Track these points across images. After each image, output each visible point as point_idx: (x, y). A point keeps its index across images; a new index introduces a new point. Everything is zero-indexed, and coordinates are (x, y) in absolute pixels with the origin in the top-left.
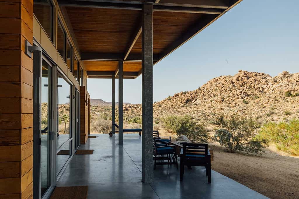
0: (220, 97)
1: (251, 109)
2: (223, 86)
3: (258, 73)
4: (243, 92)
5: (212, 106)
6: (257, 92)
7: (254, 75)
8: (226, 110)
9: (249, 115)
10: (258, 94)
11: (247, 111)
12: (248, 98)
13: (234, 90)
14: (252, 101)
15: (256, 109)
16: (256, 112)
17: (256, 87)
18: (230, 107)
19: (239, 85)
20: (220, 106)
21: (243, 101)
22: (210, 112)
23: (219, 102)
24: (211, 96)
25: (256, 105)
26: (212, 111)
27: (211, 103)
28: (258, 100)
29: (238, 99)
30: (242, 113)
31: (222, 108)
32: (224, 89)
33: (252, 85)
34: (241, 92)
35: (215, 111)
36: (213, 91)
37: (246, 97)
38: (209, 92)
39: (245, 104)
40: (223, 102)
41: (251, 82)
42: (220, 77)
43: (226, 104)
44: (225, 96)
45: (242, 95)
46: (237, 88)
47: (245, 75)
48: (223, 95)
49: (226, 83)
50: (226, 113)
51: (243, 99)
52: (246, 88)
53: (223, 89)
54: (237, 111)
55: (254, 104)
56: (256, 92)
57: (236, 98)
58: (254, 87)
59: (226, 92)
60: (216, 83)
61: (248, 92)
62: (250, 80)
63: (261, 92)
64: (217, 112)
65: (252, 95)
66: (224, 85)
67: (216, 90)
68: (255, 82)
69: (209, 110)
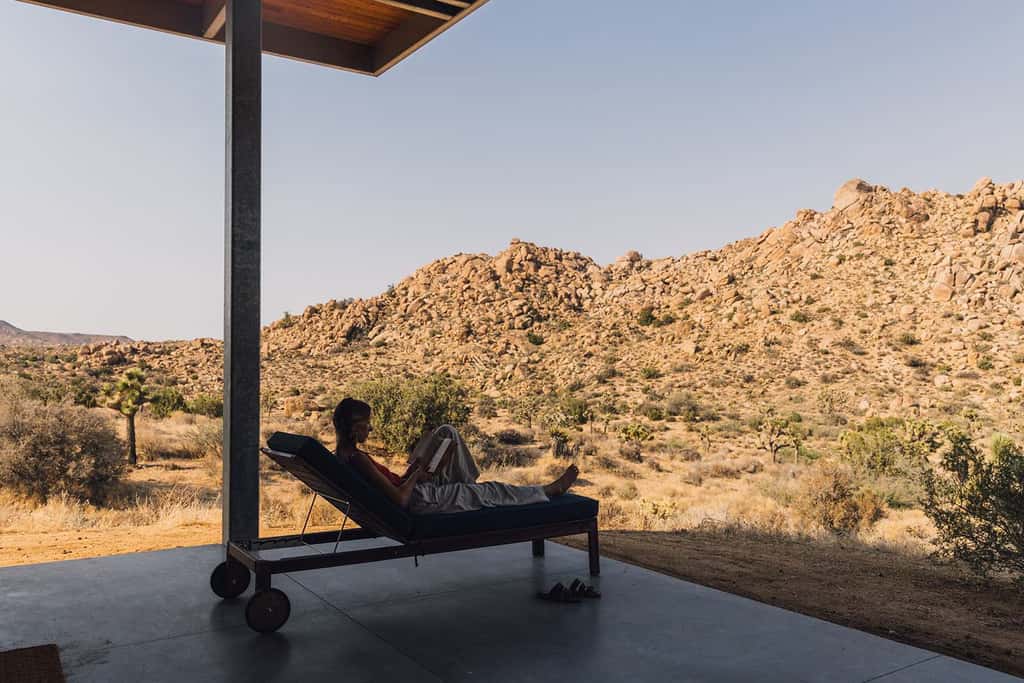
0: (458, 320)
1: (553, 362)
2: (467, 286)
3: (565, 251)
4: (525, 308)
5: (436, 352)
6: (565, 310)
7: (552, 256)
8: (480, 366)
9: (547, 380)
10: (568, 316)
11: (541, 368)
12: (540, 327)
13: (499, 300)
14: (553, 337)
15: (566, 361)
16: (567, 371)
17: (560, 294)
18: (490, 354)
19: (513, 286)
20: (459, 351)
21: (529, 335)
22: (431, 369)
23: (456, 338)
24: (430, 318)
25: (566, 348)
26: (435, 368)
27: (433, 341)
28: (568, 332)
29: (514, 328)
30: (528, 374)
31: (466, 359)
32: (470, 297)
33: (550, 287)
34: (521, 307)
35: (445, 367)
36: (435, 303)
37: (536, 324)
38: (425, 303)
39: (535, 347)
40: (469, 338)
41: (546, 279)
42: (456, 258)
43: (478, 344)
44: (475, 320)
45: (522, 317)
46: (507, 293)
47: (529, 256)
48: (468, 316)
49: (476, 277)
50: (479, 375)
51: (527, 330)
52: (535, 295)
53: (466, 295)
54: (512, 366)
55: (558, 345)
56: (562, 310)
57: (506, 325)
58: (556, 294)
59: (477, 307)
60: (444, 276)
61: (541, 308)
62: (543, 271)
63: (575, 309)
64: (450, 372)
65: (551, 319)
66: (469, 282)
67: (444, 298)
68: (557, 278)
69: (427, 363)
